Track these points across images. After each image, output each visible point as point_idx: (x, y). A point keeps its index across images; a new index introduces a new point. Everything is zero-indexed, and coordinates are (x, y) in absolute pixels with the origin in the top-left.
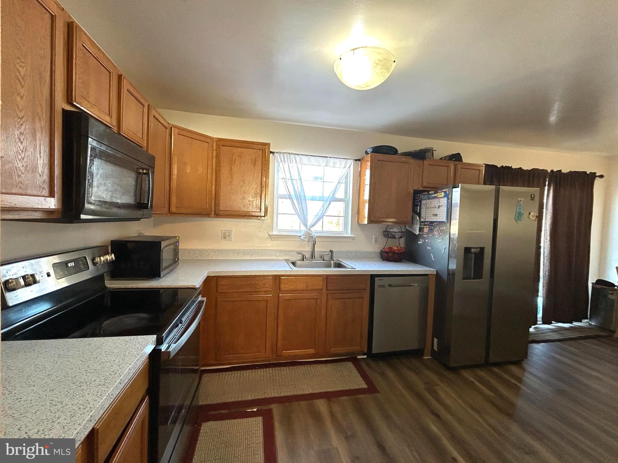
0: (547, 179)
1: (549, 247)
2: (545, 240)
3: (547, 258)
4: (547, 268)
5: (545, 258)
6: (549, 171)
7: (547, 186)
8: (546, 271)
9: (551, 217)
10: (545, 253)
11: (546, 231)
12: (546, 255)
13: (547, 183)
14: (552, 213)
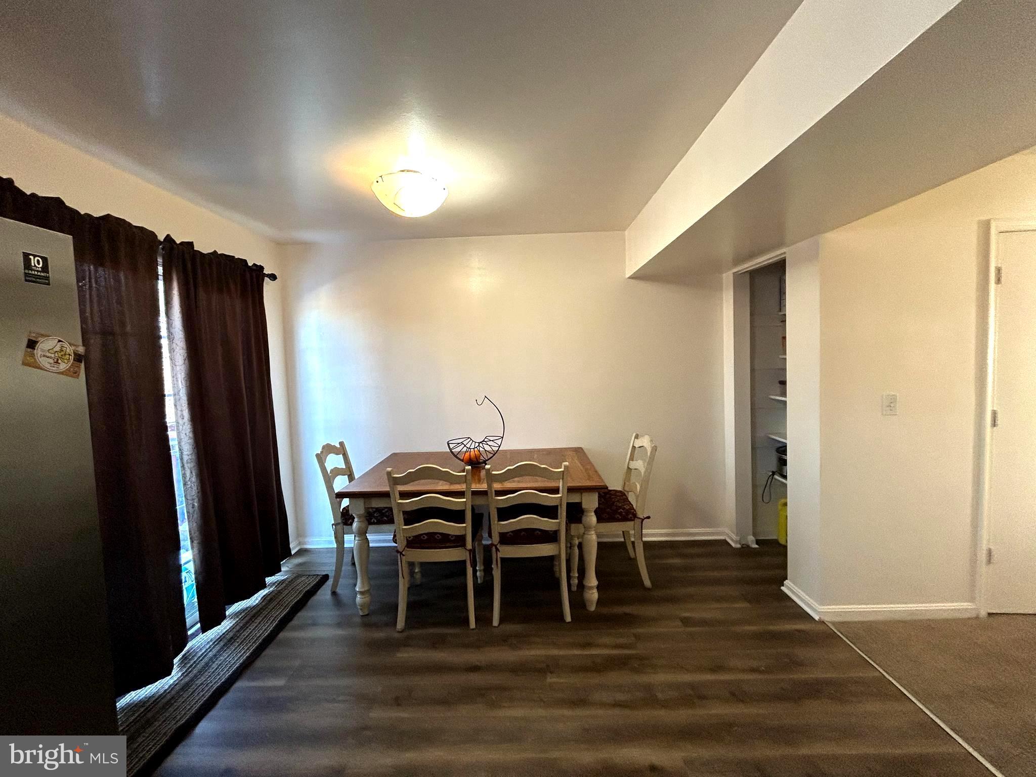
0: (160, 260)
1: (191, 435)
2: (181, 422)
3: (189, 465)
4: (194, 490)
5: (186, 466)
6: (161, 238)
7: (161, 278)
8: (193, 499)
9: (185, 360)
10: (185, 453)
11: (177, 397)
12: (186, 458)
13: (160, 270)
14: (185, 347)
